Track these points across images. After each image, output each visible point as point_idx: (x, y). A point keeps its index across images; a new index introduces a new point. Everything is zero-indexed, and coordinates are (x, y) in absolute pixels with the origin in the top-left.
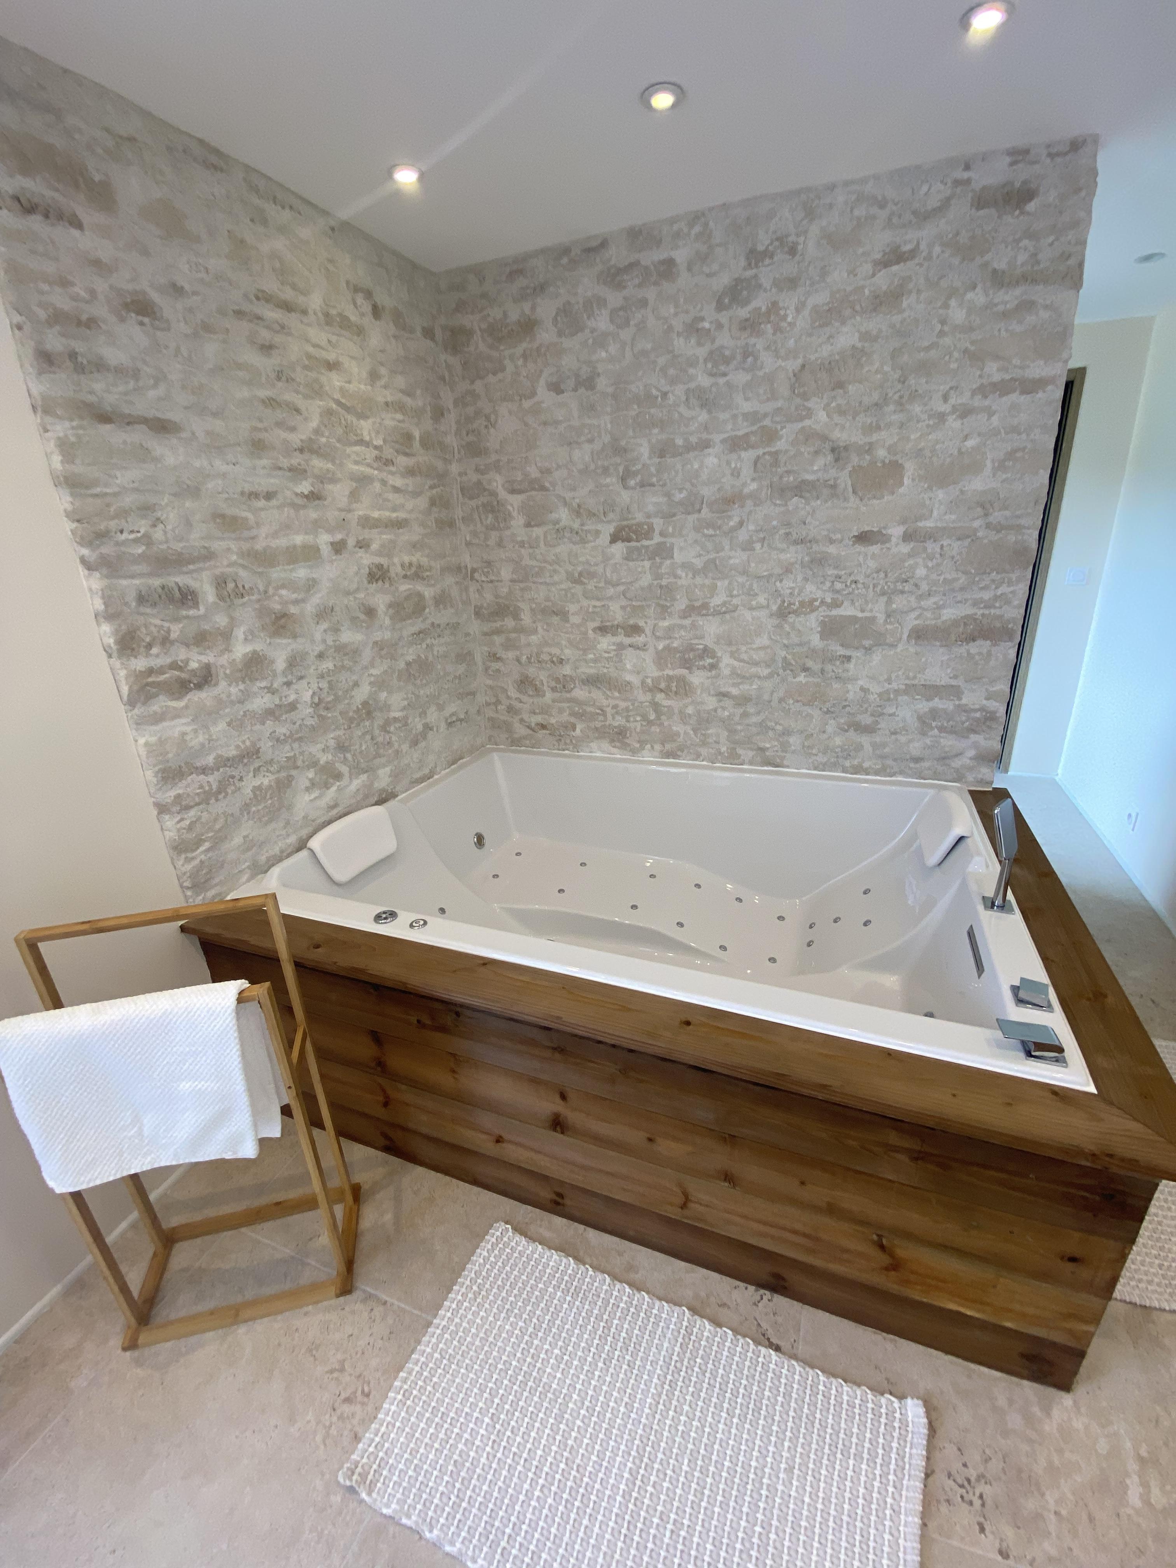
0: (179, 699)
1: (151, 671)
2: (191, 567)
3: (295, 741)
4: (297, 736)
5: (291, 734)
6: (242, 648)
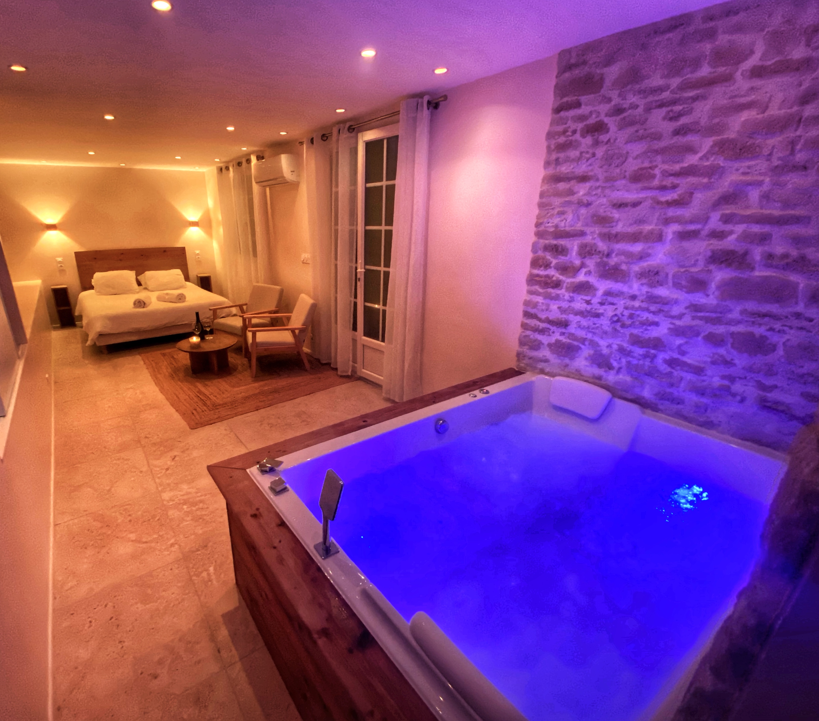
0: (543, 288)
2: (571, 238)
3: (590, 332)
4: (593, 331)
5: (588, 328)
6: (581, 277)
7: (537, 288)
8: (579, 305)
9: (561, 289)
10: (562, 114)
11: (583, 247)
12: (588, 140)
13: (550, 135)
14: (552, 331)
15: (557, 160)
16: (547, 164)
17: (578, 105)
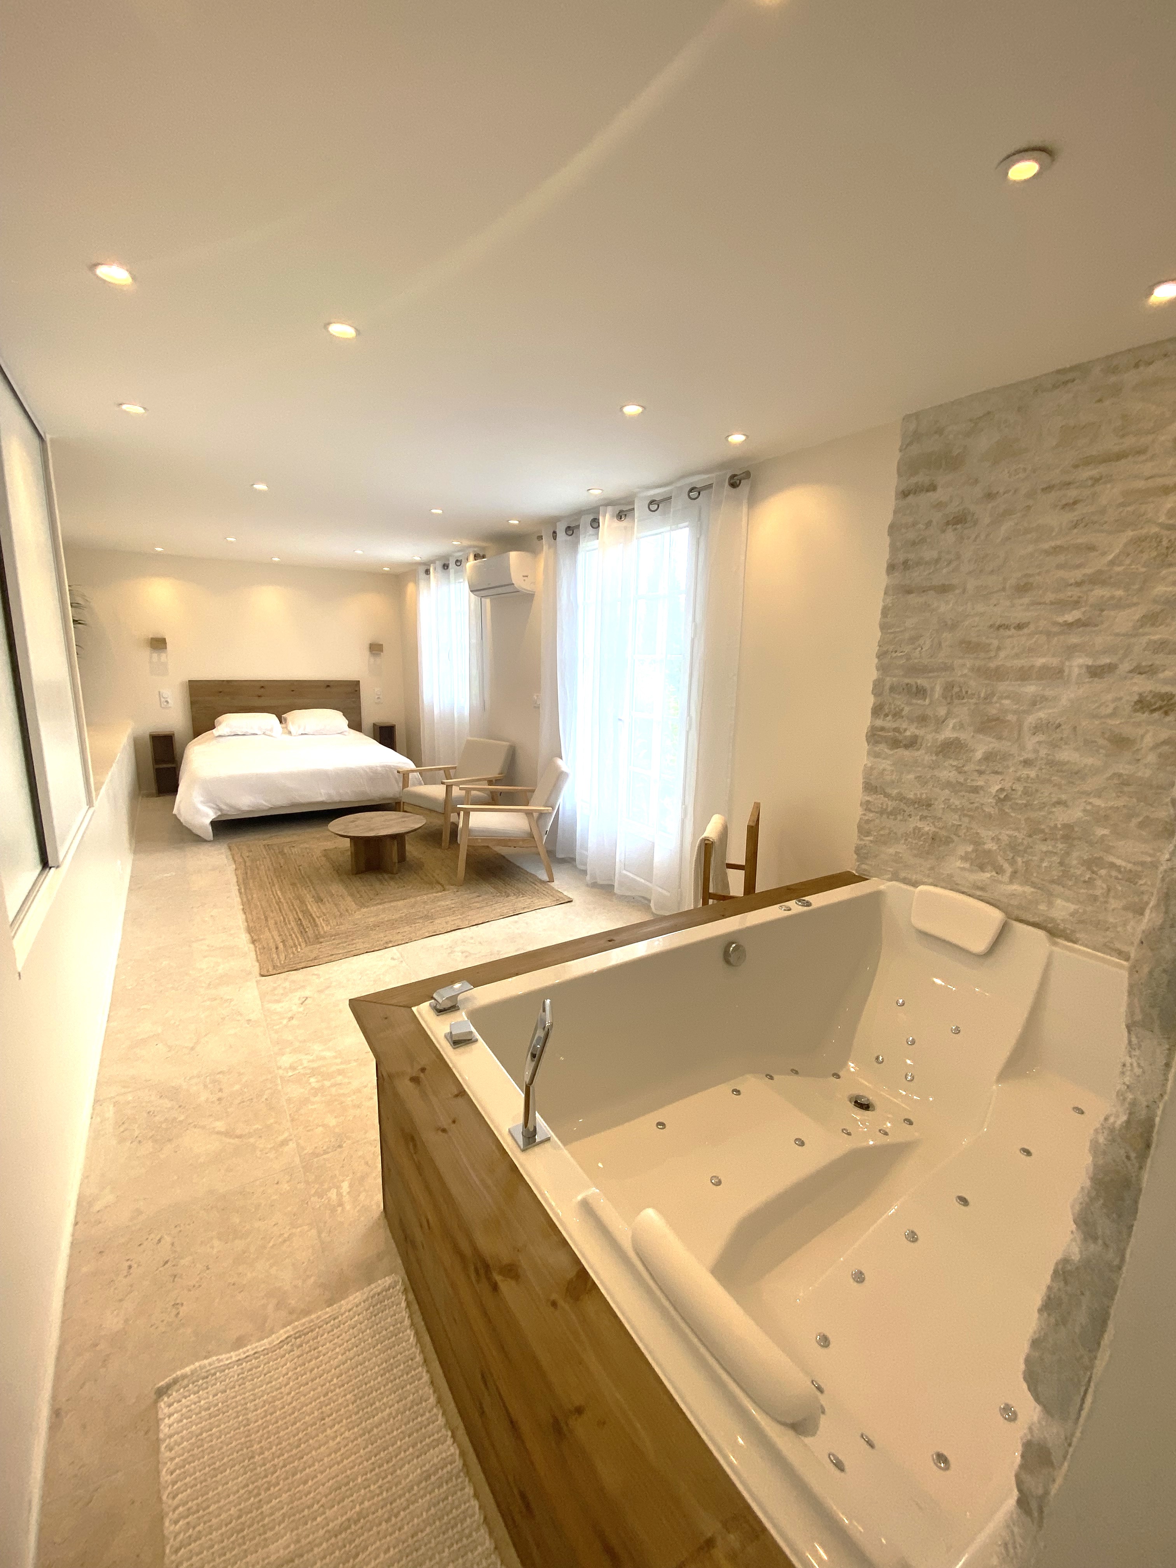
0: (891, 749)
1: (882, 729)
2: (931, 675)
3: (965, 815)
4: (969, 813)
5: (963, 809)
6: (948, 733)
7: (883, 748)
8: (947, 774)
9: (918, 750)
10: (911, 498)
11: (949, 687)
12: (950, 536)
13: (893, 529)
14: (907, 813)
15: (905, 563)
16: (891, 568)
17: (933, 488)
